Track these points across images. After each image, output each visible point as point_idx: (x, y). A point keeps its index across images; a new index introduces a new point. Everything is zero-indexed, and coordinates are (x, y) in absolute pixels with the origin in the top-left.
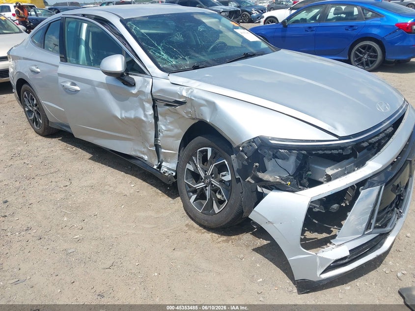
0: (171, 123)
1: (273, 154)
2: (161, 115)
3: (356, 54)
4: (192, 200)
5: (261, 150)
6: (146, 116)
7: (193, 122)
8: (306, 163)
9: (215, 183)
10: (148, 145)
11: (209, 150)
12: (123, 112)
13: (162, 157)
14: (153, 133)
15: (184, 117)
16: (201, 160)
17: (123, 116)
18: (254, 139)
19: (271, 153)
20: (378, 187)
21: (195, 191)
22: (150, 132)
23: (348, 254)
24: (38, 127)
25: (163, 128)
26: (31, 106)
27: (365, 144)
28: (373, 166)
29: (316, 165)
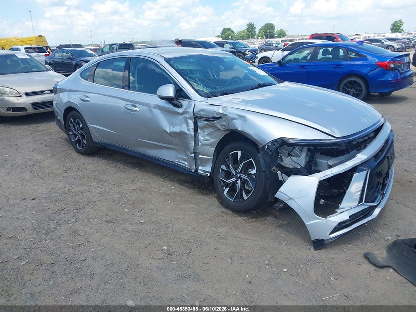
0: (208, 134)
1: (289, 153)
2: (200, 129)
3: (344, 88)
4: (225, 193)
5: (280, 150)
6: (188, 129)
7: (225, 133)
8: (313, 158)
9: (244, 177)
10: (188, 153)
11: (239, 153)
12: (172, 127)
13: (199, 162)
14: (193, 143)
15: (219, 129)
16: (233, 161)
17: (171, 131)
18: (276, 139)
19: (287, 153)
20: (366, 171)
21: (227, 185)
22: (191, 142)
23: (348, 218)
24: (81, 147)
25: (202, 139)
26: (75, 130)
27: (355, 143)
28: (361, 157)
29: (321, 159)
